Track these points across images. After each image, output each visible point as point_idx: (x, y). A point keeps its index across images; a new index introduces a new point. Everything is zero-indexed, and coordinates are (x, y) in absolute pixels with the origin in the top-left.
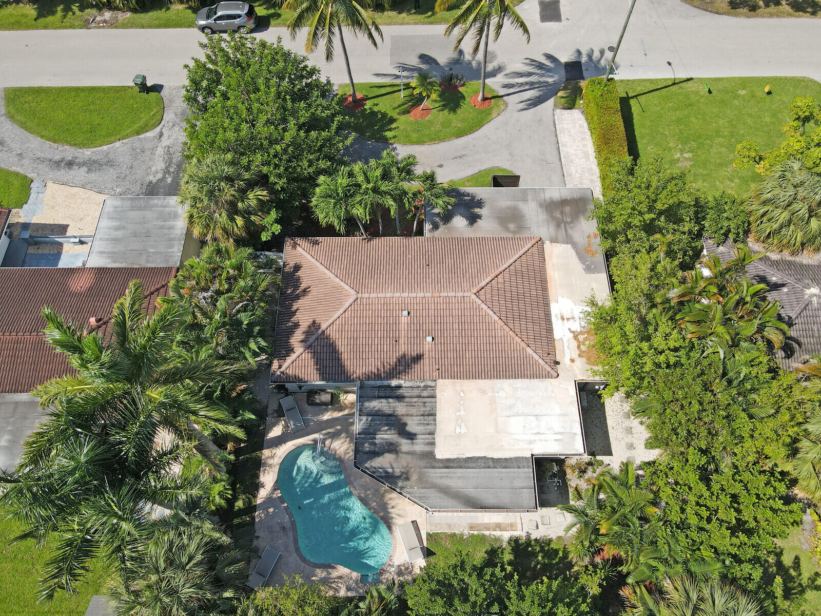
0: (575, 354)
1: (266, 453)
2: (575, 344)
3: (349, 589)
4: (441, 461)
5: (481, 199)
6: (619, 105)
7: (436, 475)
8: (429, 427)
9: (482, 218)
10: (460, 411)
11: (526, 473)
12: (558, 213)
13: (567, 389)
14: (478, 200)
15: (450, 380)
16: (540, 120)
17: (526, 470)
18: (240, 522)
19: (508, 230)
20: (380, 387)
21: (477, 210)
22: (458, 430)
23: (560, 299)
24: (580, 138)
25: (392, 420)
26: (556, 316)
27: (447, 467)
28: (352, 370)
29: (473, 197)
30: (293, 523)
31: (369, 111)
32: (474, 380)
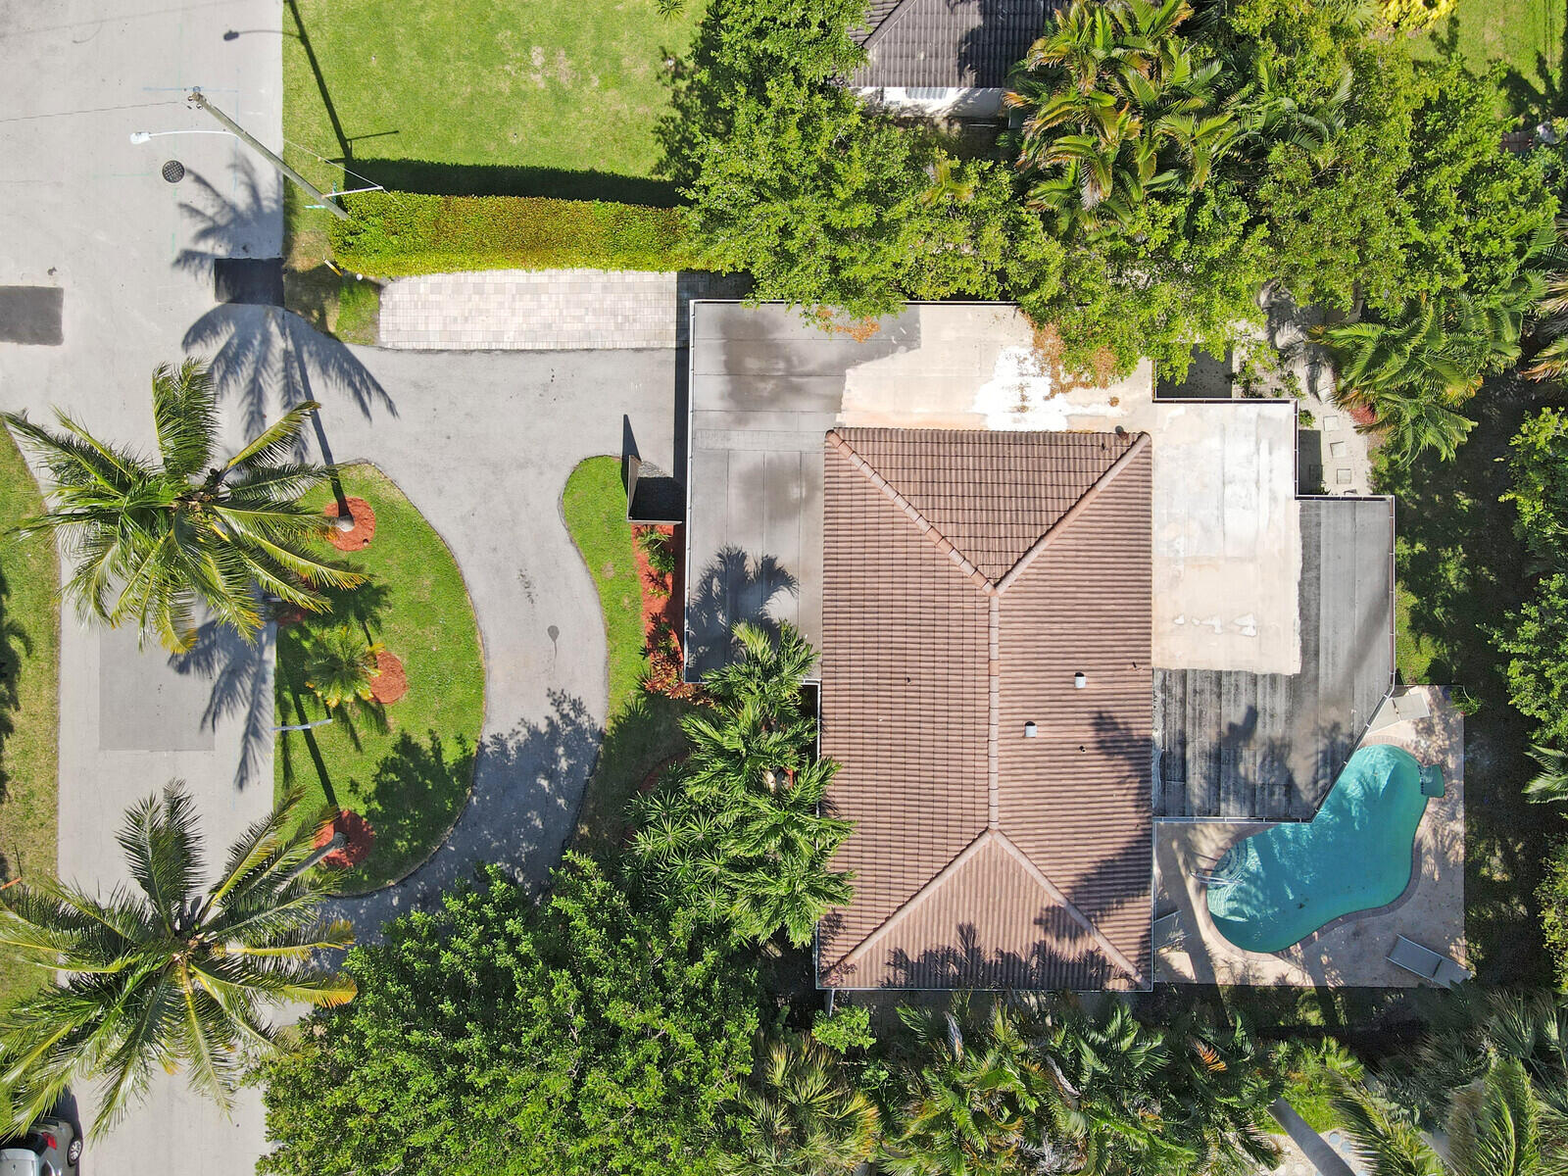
0: (1099, 395)
1: (1223, 978)
2: (1078, 393)
3: (1453, 817)
4: (1304, 664)
5: (720, 556)
6: (431, 198)
7: (1330, 674)
8: (1243, 685)
9: (772, 555)
10: (1213, 627)
11: (1328, 512)
12: (762, 385)
13: (1172, 419)
14: (724, 563)
15: (1153, 642)
16: (416, 385)
17: (1323, 512)
18: (1345, 1013)
19: (806, 502)
20: (1163, 777)
21: (750, 566)
22: (1250, 631)
23: (976, 409)
24: (476, 297)
25: (1229, 754)
26: (1016, 421)
27: (1317, 654)
28: (1134, 833)
29: (713, 573)
30: (1347, 918)
31: (375, 805)
32: (1153, 596)
